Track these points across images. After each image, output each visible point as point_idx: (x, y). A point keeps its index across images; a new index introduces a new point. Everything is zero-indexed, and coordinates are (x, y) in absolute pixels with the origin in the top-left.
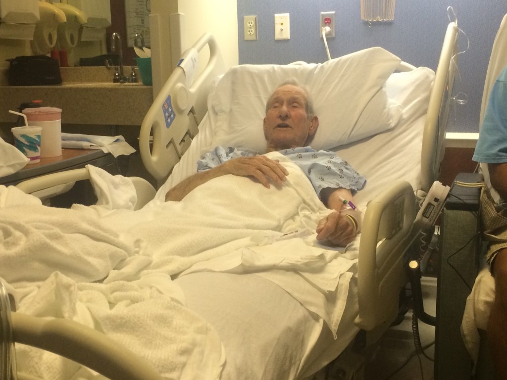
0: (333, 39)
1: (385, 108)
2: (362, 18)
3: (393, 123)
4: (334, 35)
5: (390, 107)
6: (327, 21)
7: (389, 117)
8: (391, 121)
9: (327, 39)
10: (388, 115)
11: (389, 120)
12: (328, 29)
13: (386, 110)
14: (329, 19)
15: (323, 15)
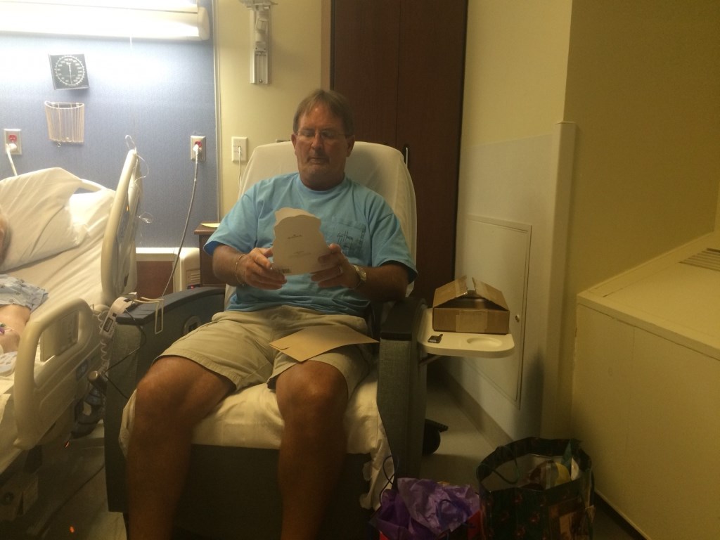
0: (20, 156)
1: (68, 225)
2: (51, 138)
3: (78, 241)
4: (21, 153)
5: (75, 225)
6: (12, 138)
7: (73, 234)
8: (76, 239)
9: (13, 156)
10: (72, 233)
11: (73, 239)
12: (13, 146)
13: (69, 228)
14: (14, 136)
15: (7, 132)
